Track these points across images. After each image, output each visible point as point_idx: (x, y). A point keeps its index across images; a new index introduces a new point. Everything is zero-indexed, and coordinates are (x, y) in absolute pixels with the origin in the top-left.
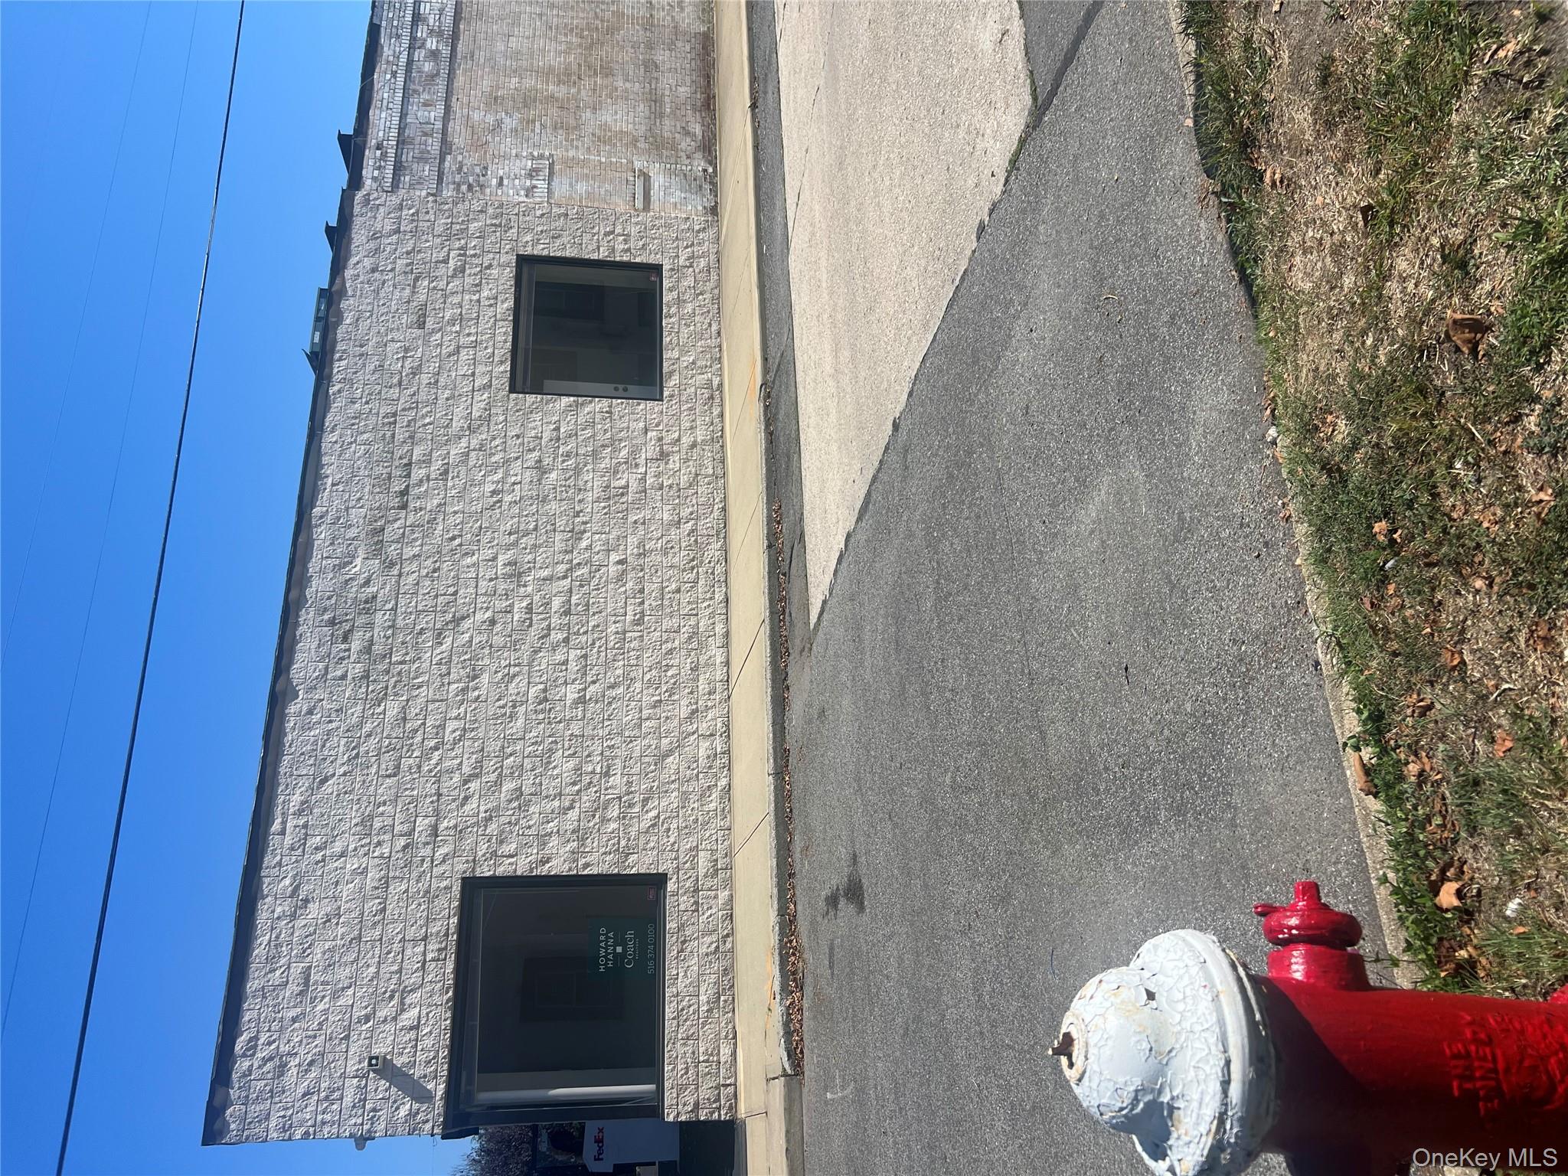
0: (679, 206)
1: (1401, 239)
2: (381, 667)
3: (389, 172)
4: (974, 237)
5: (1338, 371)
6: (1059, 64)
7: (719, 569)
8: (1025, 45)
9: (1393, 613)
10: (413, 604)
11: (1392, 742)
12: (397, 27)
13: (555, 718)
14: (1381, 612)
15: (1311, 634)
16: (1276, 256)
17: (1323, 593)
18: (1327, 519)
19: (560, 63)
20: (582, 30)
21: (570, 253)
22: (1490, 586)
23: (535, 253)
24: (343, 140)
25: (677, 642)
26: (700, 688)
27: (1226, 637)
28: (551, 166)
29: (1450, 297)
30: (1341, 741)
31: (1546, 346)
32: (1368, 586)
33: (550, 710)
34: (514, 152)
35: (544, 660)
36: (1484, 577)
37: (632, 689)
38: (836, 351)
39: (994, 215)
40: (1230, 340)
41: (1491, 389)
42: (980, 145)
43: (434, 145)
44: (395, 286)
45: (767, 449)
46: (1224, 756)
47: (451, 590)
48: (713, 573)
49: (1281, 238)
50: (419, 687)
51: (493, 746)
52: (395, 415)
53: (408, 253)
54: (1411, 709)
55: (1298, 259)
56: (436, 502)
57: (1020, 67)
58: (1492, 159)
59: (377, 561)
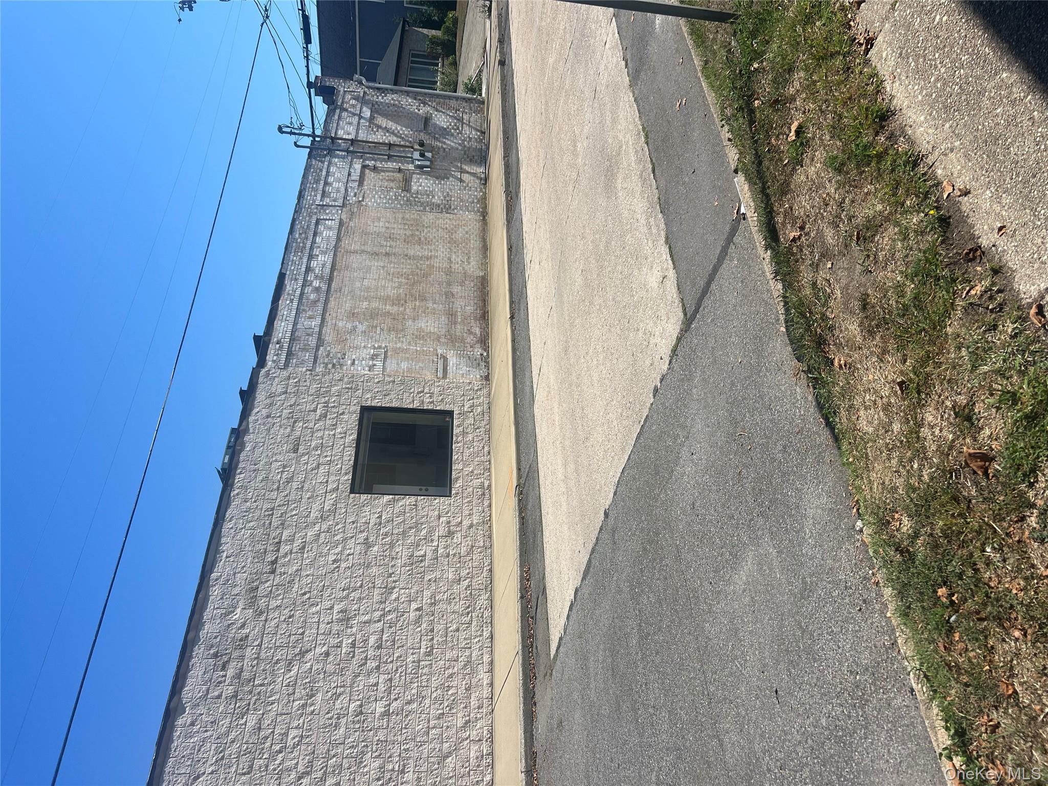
0: (465, 375)
1: (926, 402)
2: (246, 689)
3: (283, 357)
4: (651, 395)
5: (898, 484)
6: (699, 295)
7: (486, 614)
8: (677, 284)
9: (961, 654)
10: (273, 641)
11: (975, 753)
12: (296, 274)
13: (367, 727)
14: (953, 653)
15: (905, 668)
16: (848, 410)
17: (909, 638)
18: (904, 585)
19: (394, 294)
20: (408, 275)
21: (395, 404)
22: (1025, 635)
23: (373, 405)
24: (257, 339)
25: (456, 669)
26: (472, 704)
27: (845, 669)
28: (386, 353)
29: (964, 439)
30: (938, 751)
31: (1034, 470)
32: (940, 634)
33: (364, 721)
34: (363, 345)
35: (362, 682)
36: (1020, 629)
37: (423, 705)
38: (565, 465)
39: (663, 382)
40: (824, 463)
41: (1002, 498)
42: (652, 341)
43: (313, 341)
44: (280, 426)
45: (520, 529)
46: (854, 761)
47: (301, 631)
48: (482, 617)
49: (850, 400)
50: (272, 704)
51: (321, 750)
52: (273, 509)
53: (291, 406)
54: (984, 727)
55: (862, 413)
56: (295, 568)
57: (675, 296)
58: (977, 354)
59: (251, 610)
